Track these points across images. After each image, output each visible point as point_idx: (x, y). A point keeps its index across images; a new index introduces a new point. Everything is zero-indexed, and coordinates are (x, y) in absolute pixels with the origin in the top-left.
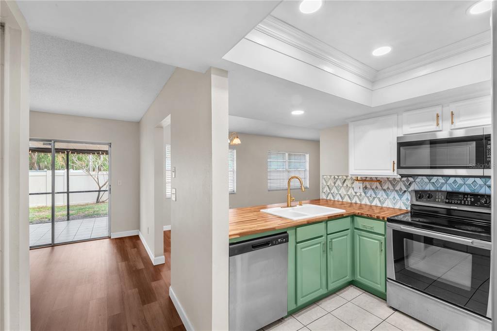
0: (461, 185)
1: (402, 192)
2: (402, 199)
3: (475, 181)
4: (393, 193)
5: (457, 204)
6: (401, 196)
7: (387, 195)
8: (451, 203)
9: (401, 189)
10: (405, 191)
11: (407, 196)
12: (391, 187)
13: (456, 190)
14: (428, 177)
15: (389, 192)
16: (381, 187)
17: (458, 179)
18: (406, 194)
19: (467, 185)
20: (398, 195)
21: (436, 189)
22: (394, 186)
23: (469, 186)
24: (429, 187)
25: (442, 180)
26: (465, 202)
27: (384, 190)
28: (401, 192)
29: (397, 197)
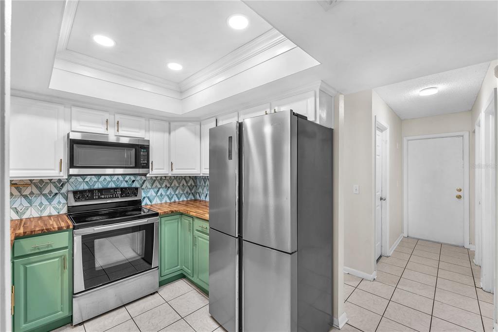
0: (109, 182)
1: (53, 195)
2: (52, 203)
3: (118, 178)
4: (39, 198)
5: (111, 198)
6: (50, 201)
7: (30, 203)
8: (106, 198)
9: (51, 192)
10: (56, 194)
11: (59, 198)
12: (36, 191)
13: (105, 187)
14: (82, 177)
15: (33, 198)
16: (20, 192)
17: (107, 177)
18: (58, 196)
19: (113, 181)
20: (47, 200)
21: (89, 188)
22: (40, 189)
23: (114, 182)
24: (83, 187)
25: (94, 179)
26: (115, 195)
27: (25, 197)
28: (51, 196)
29: (45, 202)
